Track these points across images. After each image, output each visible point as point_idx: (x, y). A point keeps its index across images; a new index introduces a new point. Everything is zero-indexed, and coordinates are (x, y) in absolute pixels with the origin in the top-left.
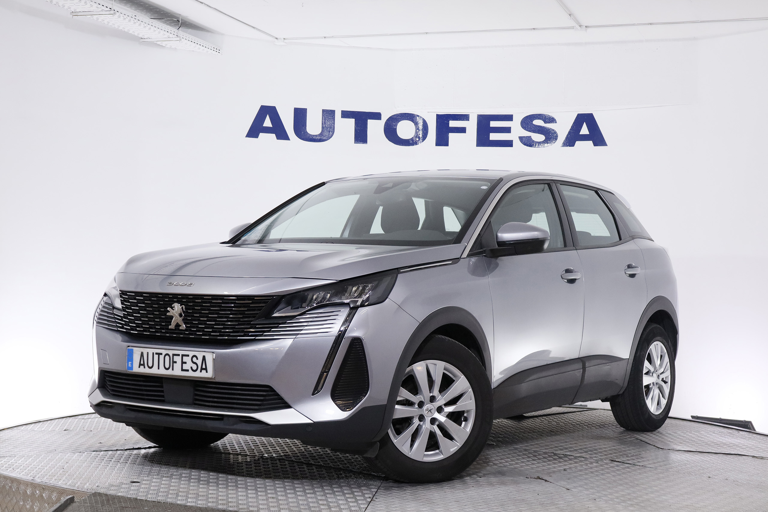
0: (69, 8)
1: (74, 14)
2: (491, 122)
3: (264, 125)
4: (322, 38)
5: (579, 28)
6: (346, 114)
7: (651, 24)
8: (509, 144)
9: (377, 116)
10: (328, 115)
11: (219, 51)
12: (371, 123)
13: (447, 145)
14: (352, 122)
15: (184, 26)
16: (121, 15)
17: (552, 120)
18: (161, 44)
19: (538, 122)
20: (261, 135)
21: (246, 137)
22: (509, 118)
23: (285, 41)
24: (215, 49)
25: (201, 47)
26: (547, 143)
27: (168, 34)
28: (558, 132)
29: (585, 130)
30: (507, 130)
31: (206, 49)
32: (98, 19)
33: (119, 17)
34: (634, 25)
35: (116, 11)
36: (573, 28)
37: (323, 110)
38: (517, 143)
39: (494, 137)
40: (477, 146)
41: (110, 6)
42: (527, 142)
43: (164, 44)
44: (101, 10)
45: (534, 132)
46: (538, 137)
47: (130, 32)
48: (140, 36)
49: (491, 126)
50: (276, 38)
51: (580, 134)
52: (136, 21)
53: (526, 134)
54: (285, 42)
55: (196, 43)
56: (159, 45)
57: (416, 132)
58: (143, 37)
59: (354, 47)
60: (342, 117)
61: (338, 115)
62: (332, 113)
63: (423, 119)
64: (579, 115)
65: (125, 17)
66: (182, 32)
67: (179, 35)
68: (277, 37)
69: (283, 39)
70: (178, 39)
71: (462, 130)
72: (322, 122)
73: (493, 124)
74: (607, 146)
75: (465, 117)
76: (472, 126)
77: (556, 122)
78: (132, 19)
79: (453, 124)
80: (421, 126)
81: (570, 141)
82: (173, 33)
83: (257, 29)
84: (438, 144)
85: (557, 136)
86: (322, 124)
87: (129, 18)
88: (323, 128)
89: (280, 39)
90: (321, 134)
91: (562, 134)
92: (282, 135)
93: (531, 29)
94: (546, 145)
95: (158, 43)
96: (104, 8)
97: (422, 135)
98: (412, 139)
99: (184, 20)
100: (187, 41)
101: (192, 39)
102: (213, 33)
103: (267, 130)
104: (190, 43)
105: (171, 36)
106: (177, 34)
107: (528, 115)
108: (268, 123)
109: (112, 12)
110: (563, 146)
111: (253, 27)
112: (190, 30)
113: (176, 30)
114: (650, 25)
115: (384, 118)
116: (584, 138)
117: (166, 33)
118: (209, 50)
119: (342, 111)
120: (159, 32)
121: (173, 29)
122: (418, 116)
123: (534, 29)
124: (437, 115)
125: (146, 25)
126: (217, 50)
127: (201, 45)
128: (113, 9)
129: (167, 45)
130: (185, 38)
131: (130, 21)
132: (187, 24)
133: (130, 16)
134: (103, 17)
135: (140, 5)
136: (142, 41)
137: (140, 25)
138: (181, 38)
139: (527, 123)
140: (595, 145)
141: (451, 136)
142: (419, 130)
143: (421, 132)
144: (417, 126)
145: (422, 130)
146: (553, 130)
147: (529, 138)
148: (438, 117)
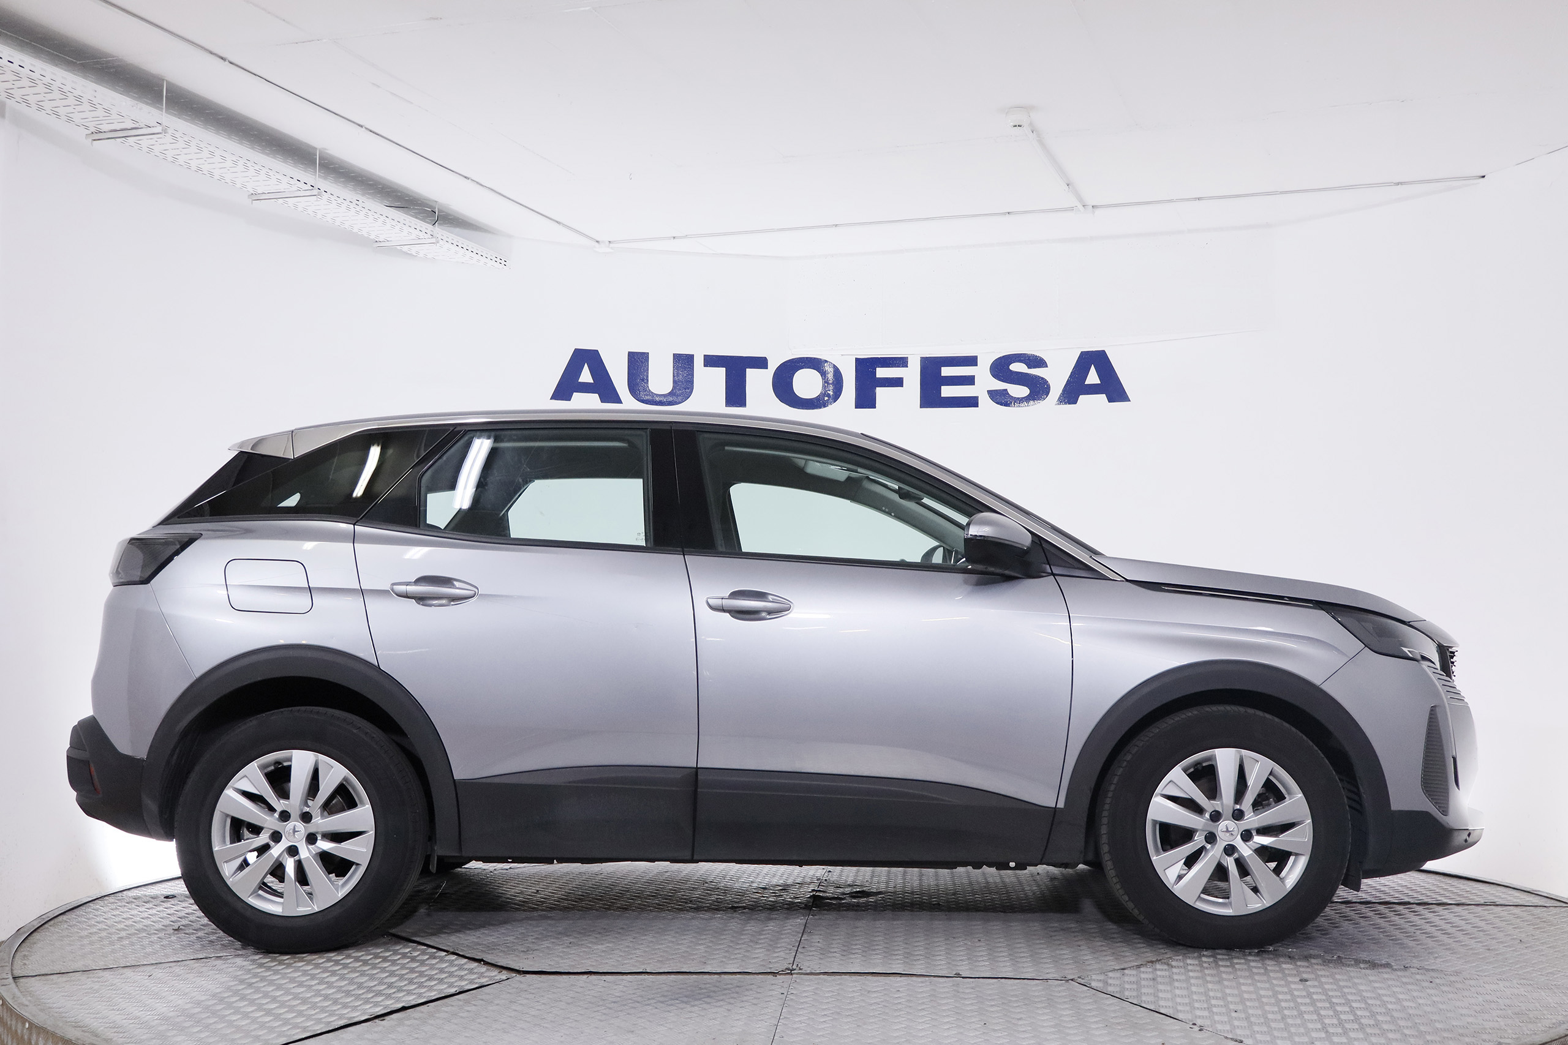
0: (244, 186)
1: (255, 197)
2: (943, 368)
3: (579, 381)
4: (669, 238)
5: (1081, 208)
6: (711, 361)
7: (1199, 199)
8: (972, 402)
9: (760, 363)
10: (683, 363)
11: (505, 263)
12: (751, 373)
13: (873, 406)
14: (721, 372)
15: (447, 223)
16: (333, 198)
17: (1040, 363)
18: (409, 252)
19: (1017, 367)
20: (576, 396)
21: (551, 399)
22: (972, 361)
23: (611, 245)
24: (498, 260)
25: (473, 255)
26: (1034, 400)
27: (417, 232)
28: (1050, 382)
29: (1093, 378)
30: (969, 380)
31: (483, 259)
32: (296, 206)
33: (329, 201)
34: (1171, 201)
35: (322, 190)
36: (1071, 209)
37: (674, 355)
38: (985, 400)
39: (947, 391)
40: (921, 407)
41: (311, 181)
42: (1000, 398)
43: (414, 250)
44: (296, 189)
45: (1012, 382)
46: (1019, 391)
47: (354, 231)
48: (373, 237)
49: (943, 374)
50: (597, 242)
51: (1086, 383)
52: (358, 208)
54: (612, 248)
55: (465, 249)
56: (406, 253)
57: (824, 387)
58: (376, 240)
59: (721, 254)
60: (705, 366)
61: (698, 362)
62: (690, 359)
63: (834, 365)
64: (1083, 353)
65: (339, 201)
66: (439, 230)
67: (435, 235)
68: (598, 240)
69: (607, 243)
70: (434, 240)
71: (898, 382)
72: (674, 374)
73: (946, 371)
74: (1130, 401)
75: (901, 362)
76: (912, 375)
77: (1047, 366)
78: (352, 206)
79: (882, 373)
80: (830, 376)
81: (1070, 395)
82: (424, 230)
83: (564, 225)
84: (858, 405)
85: (1049, 387)
86: (674, 376)
87: (346, 203)
88: (674, 382)
89: (603, 242)
90: (670, 394)
91: (1057, 384)
92: (609, 395)
93: (1004, 214)
94: (1031, 402)
95: (405, 249)
96: (301, 185)
97: (833, 392)
98: (818, 398)
99: (444, 212)
100: (449, 245)
101: (458, 241)
102: (493, 233)
103: (585, 388)
104: (454, 247)
105: (422, 235)
106: (432, 234)
107: (1002, 355)
108: (586, 376)
109: (315, 192)
110: (1058, 404)
111: (557, 222)
112: (457, 230)
113: (430, 226)
114: (1197, 201)
115: (773, 365)
116: (1093, 390)
117: (412, 230)
118: (488, 261)
119: (705, 356)
120: (401, 230)
121: (424, 225)
122: (826, 361)
123: (1009, 213)
124: (857, 359)
126: (500, 261)
127: (475, 253)
128: (316, 187)
129: (418, 252)
130: (445, 239)
131: (348, 208)
132: (451, 219)
133: (348, 201)
134: (302, 202)
135: (368, 184)
136: (377, 246)
137: (367, 216)
138: (439, 239)
139: (1001, 368)
140: (1110, 400)
141: (880, 391)
142: (828, 383)
143: (831, 387)
144: (825, 377)
145: (833, 383)
146: (1043, 378)
147: (1005, 392)
148: (858, 361)
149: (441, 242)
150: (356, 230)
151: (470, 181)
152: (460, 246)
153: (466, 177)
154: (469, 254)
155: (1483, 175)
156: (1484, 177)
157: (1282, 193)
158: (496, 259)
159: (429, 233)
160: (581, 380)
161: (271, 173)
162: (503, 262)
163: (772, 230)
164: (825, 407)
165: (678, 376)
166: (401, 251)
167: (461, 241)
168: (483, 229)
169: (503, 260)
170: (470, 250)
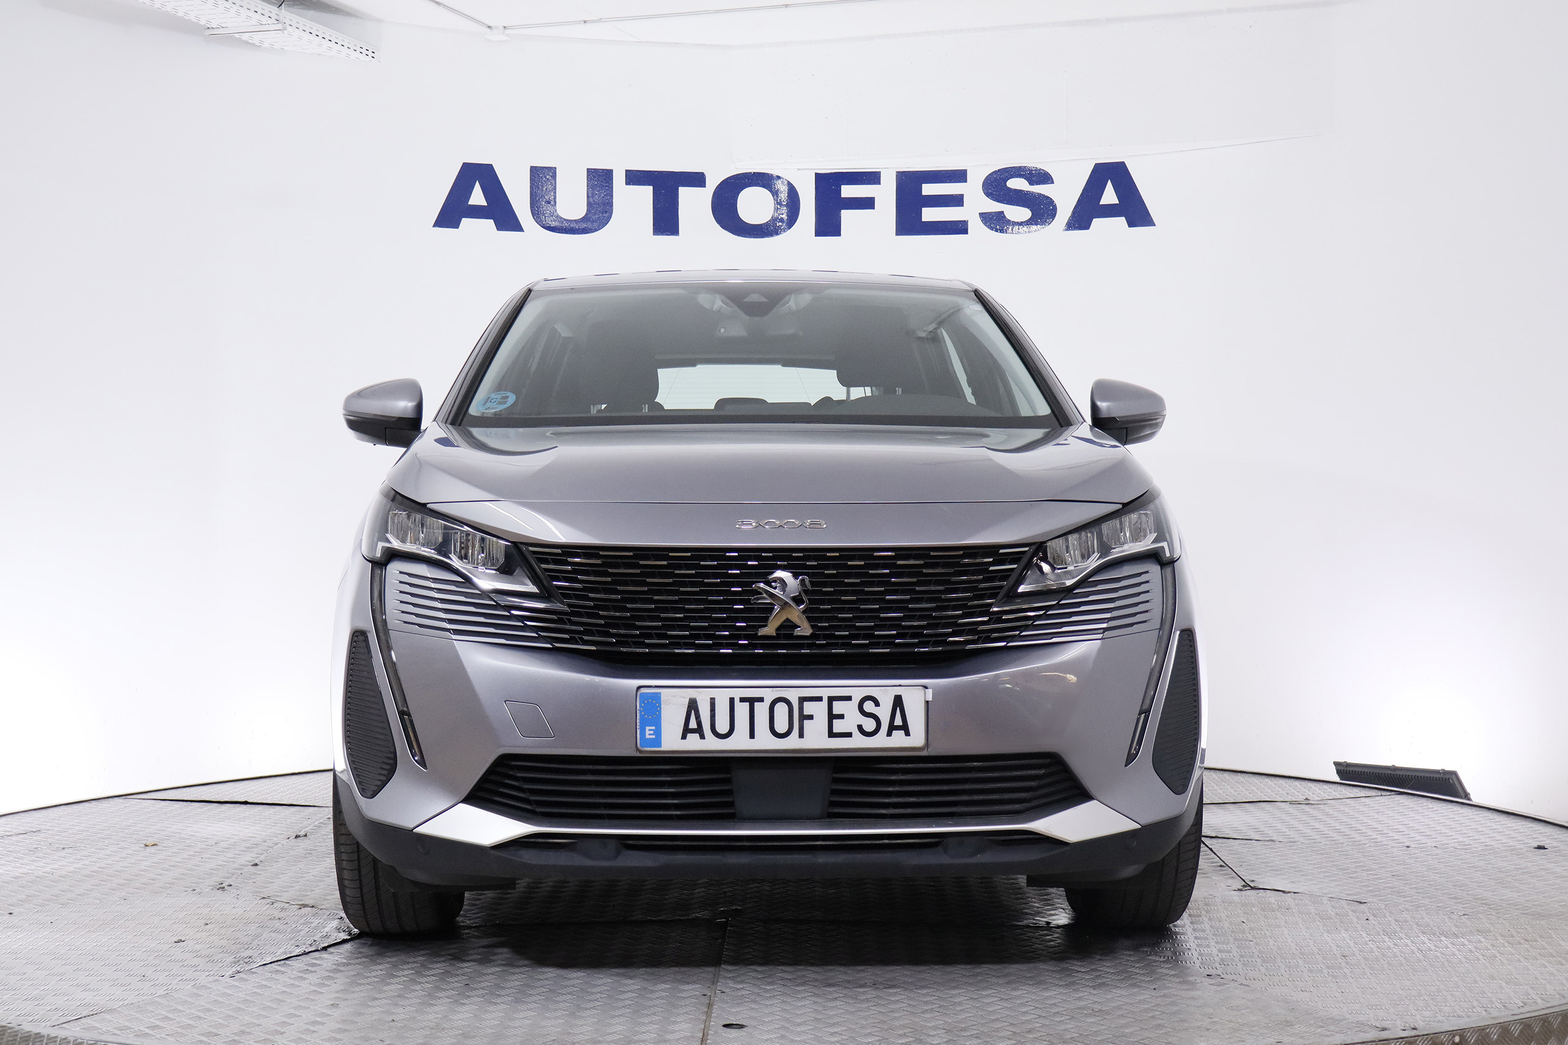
2: (924, 185)
3: (469, 203)
4: (578, 22)
6: (635, 178)
8: (959, 228)
9: (697, 180)
10: (600, 180)
11: (373, 55)
12: (685, 193)
13: (838, 233)
14: (649, 189)
15: (298, 5)
17: (1044, 178)
18: (250, 41)
19: (1017, 184)
20: (465, 221)
21: (433, 226)
22: (960, 176)
23: (507, 32)
24: (364, 51)
25: (332, 44)
26: (1036, 225)
27: (258, 16)
28: (1056, 202)
29: (1109, 196)
30: (957, 201)
31: (344, 50)
37: (589, 170)
38: (976, 226)
39: (929, 214)
40: (897, 234)
42: (996, 222)
43: (256, 38)
45: (1009, 202)
46: (1018, 213)
48: (203, 22)
49: (924, 193)
50: (489, 27)
51: (1100, 204)
53: (995, 207)
54: (507, 35)
55: (321, 37)
56: (247, 43)
57: (776, 209)
58: (209, 26)
59: (647, 42)
60: (628, 183)
61: (619, 179)
62: (607, 174)
63: (788, 181)
64: (1097, 165)
66: (288, 14)
67: (281, 20)
68: (490, 25)
69: (502, 28)
70: (280, 26)
71: (867, 203)
72: (588, 194)
73: (928, 189)
74: (1155, 225)
75: (872, 178)
76: (885, 194)
77: (1053, 182)
79: (848, 191)
80: (783, 196)
81: (1081, 220)
82: (267, 14)
83: (445, 6)
84: (819, 232)
85: (1055, 208)
86: (588, 197)
88: (589, 204)
89: (496, 27)
90: (583, 219)
91: (1066, 204)
92: (506, 220)
94: (1034, 227)
95: (245, 37)
97: (788, 216)
98: (769, 224)
100: (299, 33)
101: (311, 28)
102: (360, 18)
103: (477, 212)
104: (306, 35)
105: (264, 20)
106: (277, 17)
107: (997, 169)
108: (477, 198)
110: (1066, 230)
111: (442, 5)
112: (312, 13)
113: (274, 9)
115: (712, 183)
116: (1110, 211)
117: (251, 14)
118: (351, 52)
119: (627, 171)
120: (238, 13)
121: (268, 8)
122: (779, 177)
124: (817, 174)
127: (333, 42)
129: (261, 42)
130: (295, 25)
136: (209, 34)
138: (287, 24)
139: (996, 186)
140: (1131, 224)
141: (846, 215)
142: (780, 203)
143: (784, 210)
144: (777, 197)
145: (787, 205)
146: (1048, 198)
147: (1000, 215)
148: (819, 177)
149: (289, 28)
150: (180, 14)
152: (314, 33)
154: (326, 43)
158: (361, 50)
159: (274, 17)
160: (472, 202)
162: (369, 53)
164: (777, 234)
165: (593, 197)
166: (240, 40)
167: (316, 27)
168: (346, 12)
169: (370, 51)
170: (327, 39)
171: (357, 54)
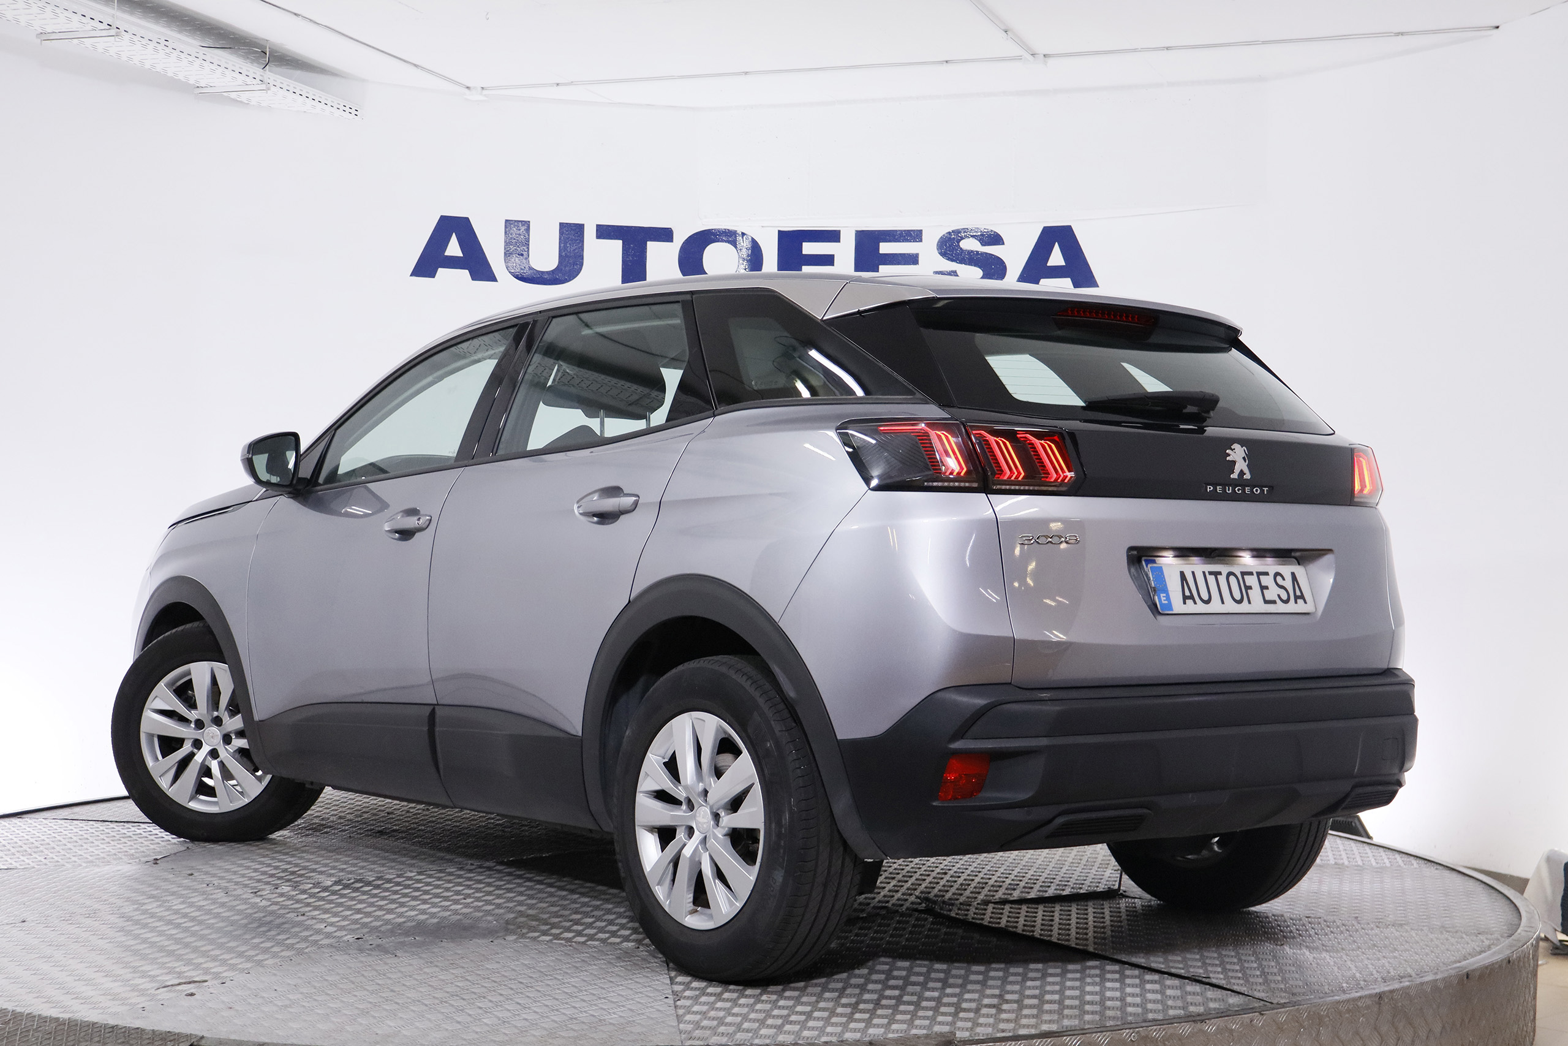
0: (30, 24)
1: (44, 36)
2: (881, 244)
3: (446, 254)
4: (551, 85)
5: (1031, 58)
6: (605, 232)
7: (1167, 48)
9: (665, 235)
10: (572, 234)
11: (356, 113)
12: (651, 246)
14: (619, 243)
15: (285, 65)
16: (135, 38)
17: (995, 239)
18: (238, 99)
19: (970, 245)
20: (441, 271)
21: (411, 275)
22: (915, 236)
23: (485, 92)
24: (347, 109)
25: (316, 103)
27: (243, 77)
28: (1007, 262)
29: (1056, 258)
30: (912, 259)
31: (328, 108)
32: (94, 47)
33: (133, 42)
34: (1135, 50)
35: (122, 29)
36: (1019, 58)
37: (561, 224)
41: (107, 20)
43: (244, 97)
44: (91, 27)
45: (962, 261)
46: (969, 272)
48: (192, 82)
49: (881, 251)
50: (468, 88)
51: (1048, 265)
52: (168, 50)
53: (948, 265)
54: (485, 95)
55: (304, 96)
56: (235, 101)
57: (740, 265)
58: (198, 85)
59: (620, 103)
60: (598, 237)
61: (590, 233)
62: (579, 229)
63: (752, 237)
64: (1045, 228)
65: (144, 42)
66: (273, 75)
67: (265, 80)
68: (468, 85)
69: (480, 89)
70: (263, 87)
71: (827, 260)
72: (560, 246)
73: (885, 248)
74: (1098, 286)
75: (833, 236)
76: (845, 252)
77: (1003, 244)
78: (159, 47)
79: (809, 248)
80: (748, 252)
82: (252, 75)
83: (423, 68)
85: (1006, 267)
86: (560, 249)
87: (152, 44)
89: (474, 88)
90: (555, 271)
91: (1016, 264)
92: (481, 271)
93: (941, 62)
95: (233, 95)
96: (96, 24)
99: (278, 52)
100: (283, 92)
101: (295, 88)
102: (343, 77)
103: (453, 263)
104: (290, 95)
105: (249, 80)
106: (261, 78)
107: (951, 230)
108: (454, 249)
109: (113, 32)
111: (415, 65)
112: (294, 73)
113: (259, 70)
114: (1166, 51)
115: (680, 239)
116: (1056, 272)
117: (236, 75)
118: (334, 110)
119: (598, 226)
120: (223, 74)
121: (253, 69)
122: (743, 234)
123: (947, 62)
124: (779, 231)
125: (191, 59)
126: (350, 111)
127: (317, 101)
128: (114, 26)
129: (249, 100)
130: (279, 84)
131: (155, 49)
132: (288, 60)
133: (155, 40)
134: (101, 44)
135: (183, 20)
136: (198, 92)
137: (179, 58)
138: (271, 84)
139: (950, 247)
140: (1077, 285)
141: (806, 268)
142: (743, 256)
143: (747, 265)
144: (741, 252)
145: (750, 257)
146: (998, 258)
147: (953, 274)
148: (782, 235)
149: (273, 88)
150: (170, 74)
151: (300, 18)
152: (298, 92)
153: (295, 14)
154: (309, 102)
155: (1497, 25)
156: (1498, 27)
157: (1264, 42)
158: (344, 108)
159: (258, 78)
160: (447, 253)
161: (58, 10)
162: (353, 111)
163: (672, 78)
165: (565, 249)
166: (229, 98)
167: (299, 87)
168: (329, 71)
169: (354, 109)
170: (310, 98)
171: (341, 112)
